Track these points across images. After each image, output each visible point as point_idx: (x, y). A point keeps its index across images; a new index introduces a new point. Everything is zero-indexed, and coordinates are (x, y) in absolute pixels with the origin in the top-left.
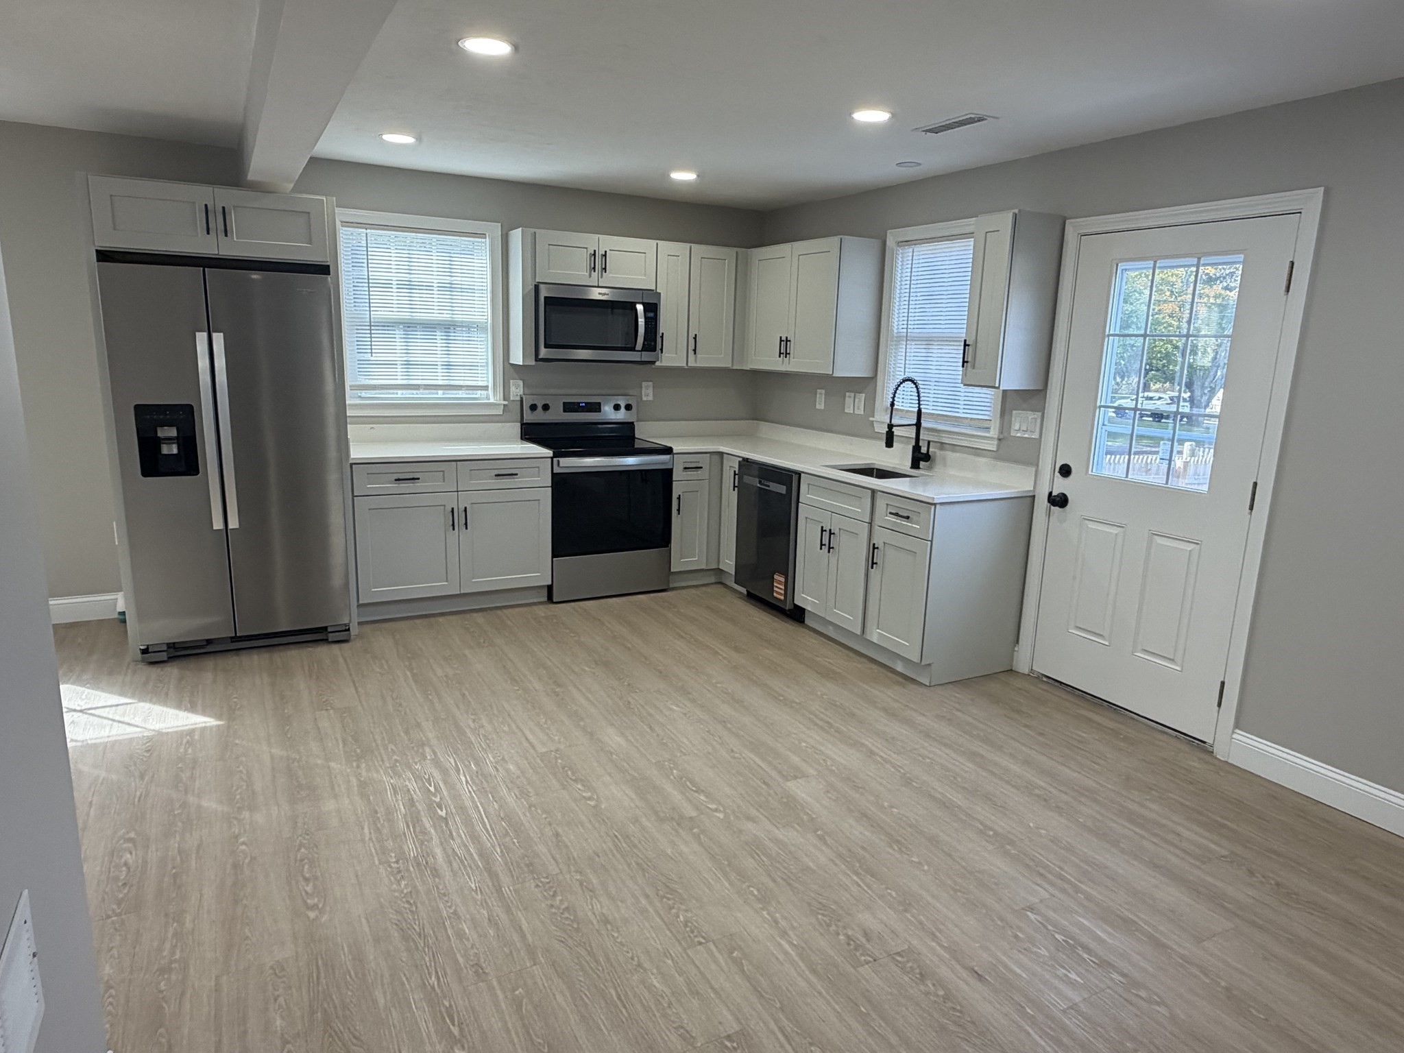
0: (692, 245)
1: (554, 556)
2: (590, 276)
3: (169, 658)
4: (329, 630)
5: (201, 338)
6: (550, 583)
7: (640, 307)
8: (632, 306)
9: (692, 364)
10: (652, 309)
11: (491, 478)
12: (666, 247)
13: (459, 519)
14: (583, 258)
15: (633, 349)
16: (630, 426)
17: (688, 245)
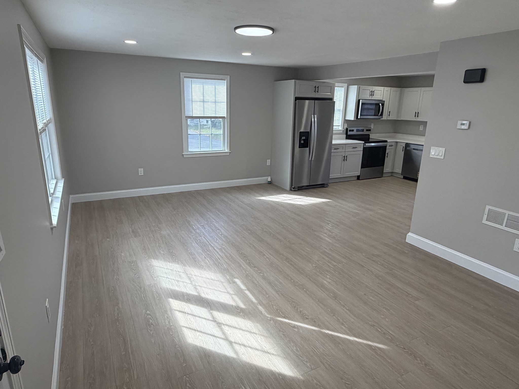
0: (391, 88)
1: (361, 168)
2: (370, 97)
3: (298, 190)
4: (325, 184)
5: (313, 116)
6: (359, 175)
7: (380, 104)
8: (379, 104)
9: (388, 119)
10: (383, 105)
11: (352, 149)
12: (386, 88)
13: (345, 158)
14: (368, 92)
15: (378, 115)
16: (369, 135)
17: (390, 88)
